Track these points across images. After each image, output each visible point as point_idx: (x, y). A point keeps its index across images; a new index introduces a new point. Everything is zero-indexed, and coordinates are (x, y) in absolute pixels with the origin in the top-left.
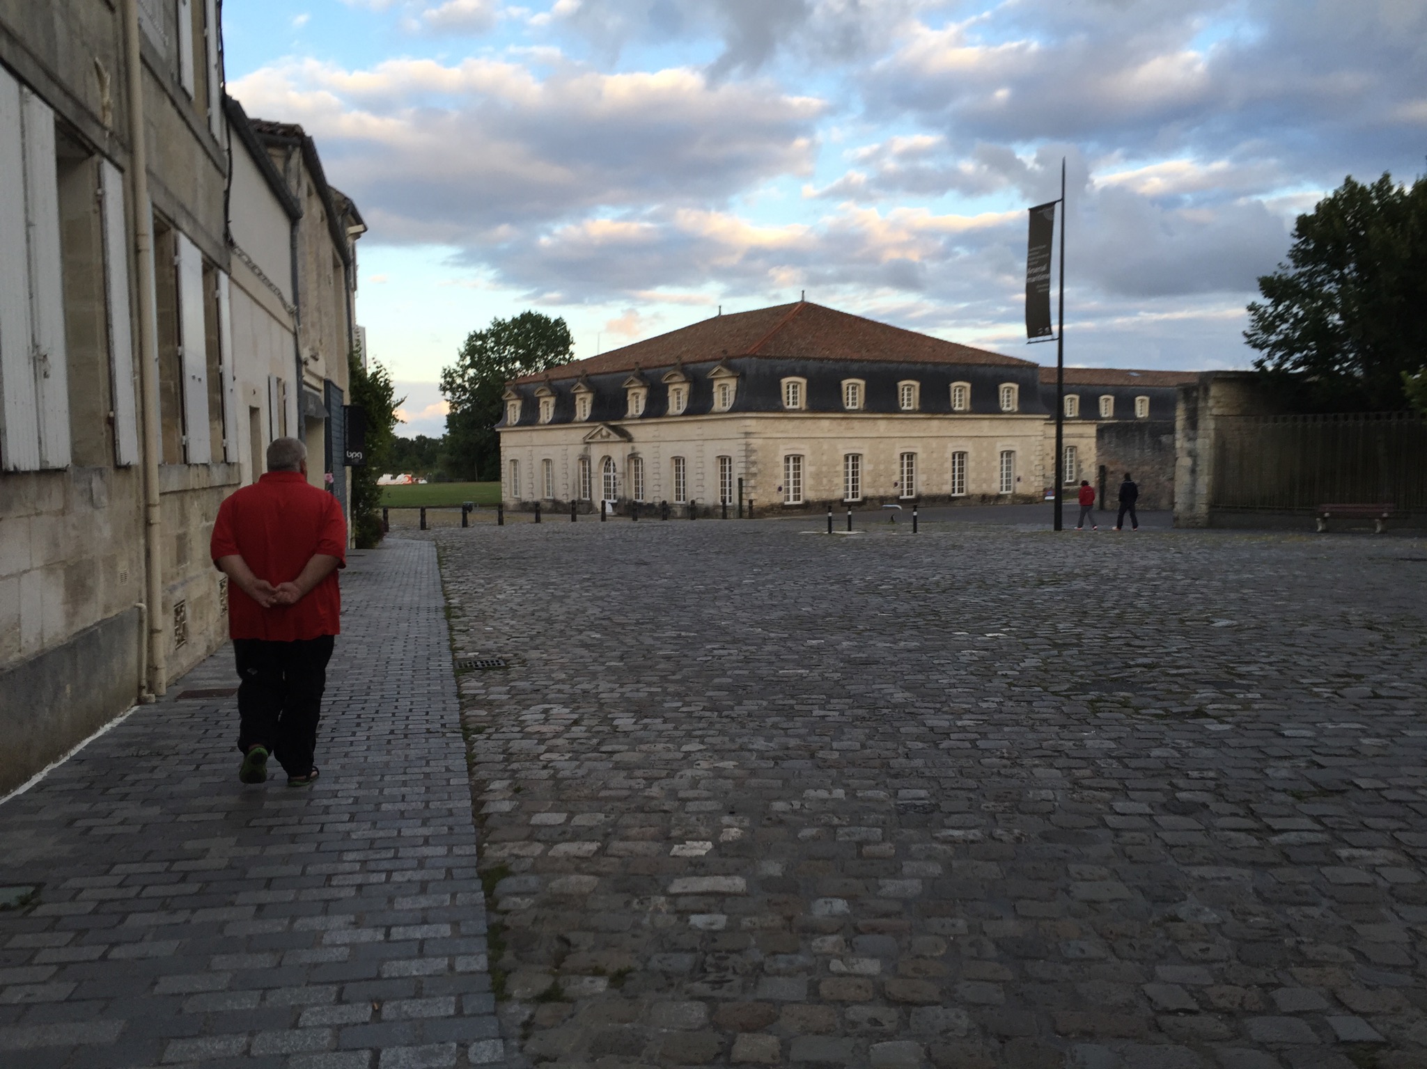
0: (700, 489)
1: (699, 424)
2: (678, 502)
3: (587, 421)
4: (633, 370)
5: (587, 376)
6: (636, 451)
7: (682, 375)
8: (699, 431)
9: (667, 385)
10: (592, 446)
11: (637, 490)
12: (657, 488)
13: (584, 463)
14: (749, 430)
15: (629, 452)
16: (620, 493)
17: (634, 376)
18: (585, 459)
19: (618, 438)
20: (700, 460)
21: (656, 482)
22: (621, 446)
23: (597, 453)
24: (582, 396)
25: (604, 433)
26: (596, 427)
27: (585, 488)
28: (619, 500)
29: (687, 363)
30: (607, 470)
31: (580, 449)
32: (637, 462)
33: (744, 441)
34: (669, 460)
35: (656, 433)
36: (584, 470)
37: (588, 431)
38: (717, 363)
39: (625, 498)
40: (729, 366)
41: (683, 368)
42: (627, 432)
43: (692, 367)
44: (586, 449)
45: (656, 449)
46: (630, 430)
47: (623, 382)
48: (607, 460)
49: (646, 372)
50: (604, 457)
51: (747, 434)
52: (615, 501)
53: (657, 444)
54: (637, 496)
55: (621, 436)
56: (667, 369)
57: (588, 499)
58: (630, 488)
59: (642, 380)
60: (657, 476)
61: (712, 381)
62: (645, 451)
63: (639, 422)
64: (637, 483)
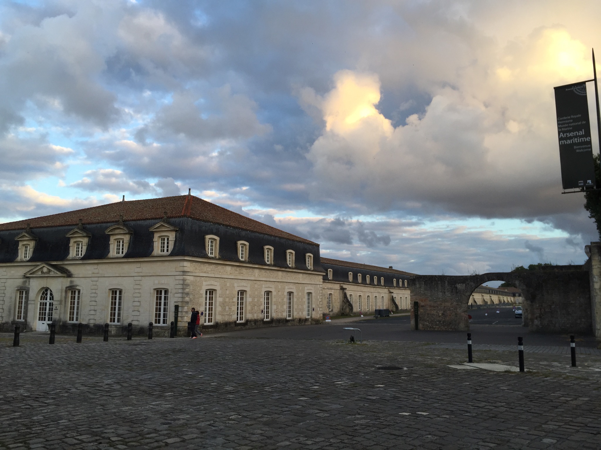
0: (136, 313)
1: (138, 265)
2: (112, 323)
3: (29, 261)
4: (77, 225)
5: (31, 228)
6: (75, 284)
7: (125, 229)
8: (139, 270)
9: (109, 236)
10: (31, 280)
11: (72, 313)
12: (92, 312)
13: (21, 293)
14: (186, 269)
15: (68, 284)
16: (55, 316)
17: (78, 228)
18: (23, 291)
19: (59, 274)
20: (137, 291)
21: (92, 308)
22: (61, 280)
23: (35, 286)
24: (25, 243)
25: (45, 270)
26: (38, 265)
27: (20, 312)
28: (55, 321)
29: (129, 221)
30: (44, 298)
31: (19, 282)
32: (73, 293)
33: (181, 278)
34: (108, 290)
35: (96, 271)
36: (21, 298)
37: (28, 269)
38: (159, 220)
39: (60, 320)
40: (169, 223)
41: (125, 223)
42: (67, 270)
43: (132, 223)
44: (25, 282)
45: (94, 283)
46: (71, 269)
47: (67, 233)
48: (45, 291)
49: (88, 226)
50: (43, 288)
51: (184, 272)
52: (50, 322)
53: (96, 279)
54: (71, 319)
55: (62, 273)
56: (109, 224)
57: (22, 320)
58: (65, 312)
59: (85, 232)
60: (94, 303)
61: (153, 233)
62: (82, 284)
63: (81, 262)
64: (72, 308)
